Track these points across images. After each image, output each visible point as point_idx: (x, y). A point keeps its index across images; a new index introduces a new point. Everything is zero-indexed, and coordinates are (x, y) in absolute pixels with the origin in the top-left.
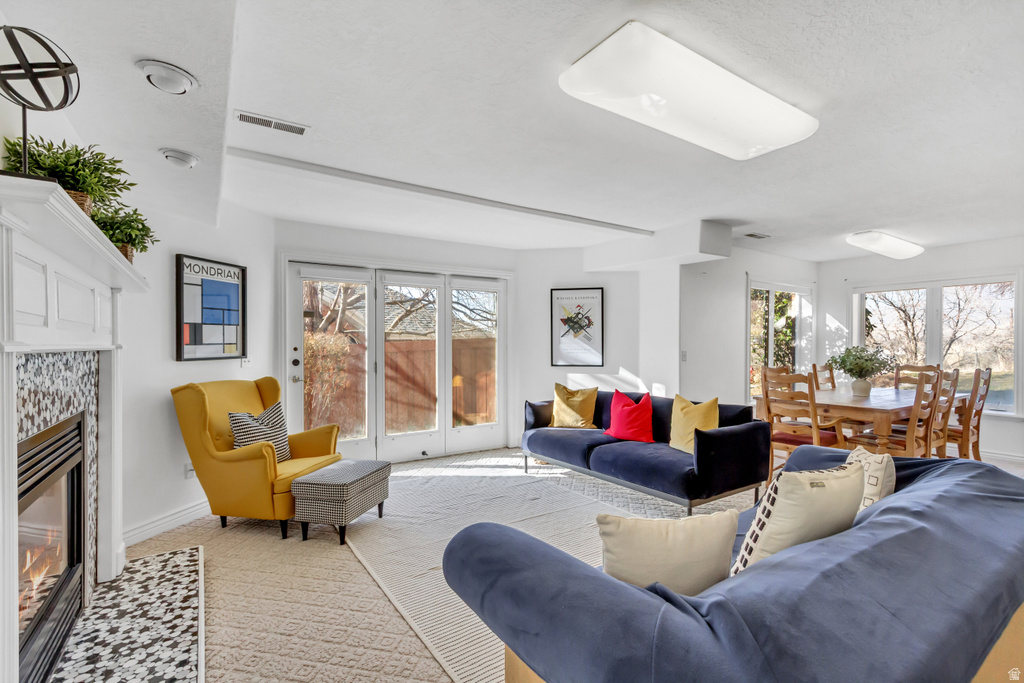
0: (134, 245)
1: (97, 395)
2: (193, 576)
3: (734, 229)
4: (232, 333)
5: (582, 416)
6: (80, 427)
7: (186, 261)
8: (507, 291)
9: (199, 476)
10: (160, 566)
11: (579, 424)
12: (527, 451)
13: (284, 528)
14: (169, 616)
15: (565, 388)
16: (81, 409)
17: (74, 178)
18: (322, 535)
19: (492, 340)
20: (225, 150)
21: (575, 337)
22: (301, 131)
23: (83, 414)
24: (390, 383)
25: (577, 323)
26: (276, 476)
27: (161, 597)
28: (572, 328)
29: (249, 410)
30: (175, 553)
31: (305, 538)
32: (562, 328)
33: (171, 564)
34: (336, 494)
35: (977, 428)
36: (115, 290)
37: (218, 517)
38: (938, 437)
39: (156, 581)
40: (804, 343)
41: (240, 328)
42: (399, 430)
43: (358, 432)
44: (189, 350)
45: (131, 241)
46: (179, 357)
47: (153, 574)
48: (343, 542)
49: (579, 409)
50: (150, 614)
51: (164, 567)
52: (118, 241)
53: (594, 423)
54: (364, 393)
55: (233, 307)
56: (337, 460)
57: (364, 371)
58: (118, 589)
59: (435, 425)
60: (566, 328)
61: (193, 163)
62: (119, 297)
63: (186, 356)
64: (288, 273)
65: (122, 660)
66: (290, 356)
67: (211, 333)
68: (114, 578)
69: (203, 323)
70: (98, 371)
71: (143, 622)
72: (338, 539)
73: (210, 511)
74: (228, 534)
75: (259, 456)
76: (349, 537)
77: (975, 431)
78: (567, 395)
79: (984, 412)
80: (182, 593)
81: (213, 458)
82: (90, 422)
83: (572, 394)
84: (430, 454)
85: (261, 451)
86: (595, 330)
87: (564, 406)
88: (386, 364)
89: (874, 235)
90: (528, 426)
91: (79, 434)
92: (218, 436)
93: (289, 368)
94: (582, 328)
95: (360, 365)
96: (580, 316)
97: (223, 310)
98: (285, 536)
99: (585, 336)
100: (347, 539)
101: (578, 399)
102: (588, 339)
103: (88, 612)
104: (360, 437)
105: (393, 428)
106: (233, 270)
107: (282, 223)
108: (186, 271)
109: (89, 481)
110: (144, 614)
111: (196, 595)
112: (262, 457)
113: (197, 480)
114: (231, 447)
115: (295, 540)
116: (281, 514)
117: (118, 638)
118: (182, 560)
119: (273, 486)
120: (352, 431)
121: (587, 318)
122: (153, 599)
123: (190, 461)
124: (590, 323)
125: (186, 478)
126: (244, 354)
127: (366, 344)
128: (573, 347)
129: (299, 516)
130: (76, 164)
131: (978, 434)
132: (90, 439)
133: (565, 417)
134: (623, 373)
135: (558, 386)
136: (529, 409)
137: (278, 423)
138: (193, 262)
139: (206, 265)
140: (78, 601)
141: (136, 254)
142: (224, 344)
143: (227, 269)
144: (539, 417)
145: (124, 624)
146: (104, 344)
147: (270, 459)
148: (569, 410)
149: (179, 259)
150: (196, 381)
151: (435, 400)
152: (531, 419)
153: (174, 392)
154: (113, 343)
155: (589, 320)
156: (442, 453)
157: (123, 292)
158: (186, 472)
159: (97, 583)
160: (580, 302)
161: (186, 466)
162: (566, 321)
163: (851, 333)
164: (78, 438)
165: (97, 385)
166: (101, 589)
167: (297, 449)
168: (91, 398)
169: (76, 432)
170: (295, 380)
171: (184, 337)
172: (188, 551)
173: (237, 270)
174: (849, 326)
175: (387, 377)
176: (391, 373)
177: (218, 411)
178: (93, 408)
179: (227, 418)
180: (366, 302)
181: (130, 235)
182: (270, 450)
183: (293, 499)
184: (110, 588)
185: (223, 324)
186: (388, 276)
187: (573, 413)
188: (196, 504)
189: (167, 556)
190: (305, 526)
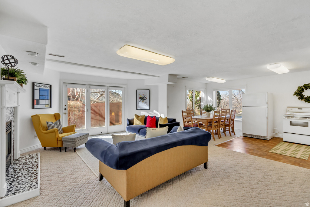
0: (23, 83)
1: (14, 117)
2: (37, 158)
3: (178, 76)
4: (47, 102)
5: (141, 122)
6: (11, 123)
7: (35, 84)
8: (125, 90)
9: (38, 138)
10: (29, 156)
11: (140, 124)
12: (127, 131)
13: (60, 149)
14: (32, 164)
15: (137, 115)
16: (11, 119)
17: (14, 75)
18: (70, 150)
19: (121, 103)
20: (45, 59)
21: (143, 102)
22: (64, 57)
23: (11, 120)
24: (92, 114)
25: (143, 99)
26: (58, 136)
27: (29, 161)
28: (142, 100)
29: (52, 121)
30: (32, 154)
31: (66, 151)
32: (139, 100)
33: (32, 156)
34: (73, 140)
35: (233, 123)
36: (18, 93)
37: (43, 148)
38: (222, 126)
39: (28, 159)
40: (203, 103)
41: (50, 100)
42: (95, 127)
43: (83, 127)
44: (36, 106)
45: (23, 82)
46: (33, 108)
47: (27, 158)
48: (75, 152)
49: (140, 120)
50: (27, 164)
51: (30, 157)
52: (20, 83)
53: (144, 124)
54: (85, 117)
55: (48, 95)
56: (75, 133)
57: (85, 111)
58: (19, 160)
59: (105, 125)
60: (140, 100)
61: (38, 65)
62: (19, 94)
63: (35, 108)
64: (63, 86)
65: (21, 171)
66: (64, 107)
67: (42, 102)
68: (18, 159)
69: (39, 99)
70: (14, 111)
71: (26, 165)
72: (74, 151)
73: (41, 147)
74: (46, 151)
75: (54, 132)
76: (77, 151)
77: (233, 124)
78: (137, 117)
79: (235, 119)
80: (34, 160)
81: (42, 133)
82: (13, 123)
83: (139, 117)
84: (103, 133)
85: (54, 130)
86: (148, 100)
87: (137, 120)
88: (91, 109)
89: (211, 78)
90: (128, 125)
91: (11, 125)
92: (43, 127)
93: (64, 111)
94: (144, 100)
95: (84, 110)
96: (144, 97)
97: (45, 96)
98: (61, 151)
99: (145, 102)
100: (76, 151)
101: (140, 118)
102: (146, 103)
103: (12, 164)
104: (83, 129)
105: (93, 126)
106: (48, 86)
107: (61, 73)
108: (35, 86)
109: (12, 135)
110: (26, 164)
111: (38, 161)
112: (55, 132)
113: (38, 139)
114: (47, 130)
115: (63, 152)
116: (59, 146)
117: (20, 168)
118: (34, 155)
119: (57, 139)
120: (81, 127)
121: (145, 97)
122: (27, 162)
123: (36, 134)
124: (146, 99)
125: (35, 138)
126: (51, 107)
127: (85, 104)
128: (142, 105)
129: (64, 146)
130: (15, 72)
131: (233, 125)
132: (12, 126)
133: (137, 123)
134: (155, 111)
135: (135, 115)
136: (128, 121)
137: (59, 124)
138: (37, 84)
139: (40, 85)
140: (10, 162)
141: (24, 85)
142: (45, 105)
143: (46, 85)
144: (131, 122)
145: (21, 166)
146: (16, 105)
147: (57, 132)
148: (138, 121)
149: (33, 84)
150: (38, 114)
151: (105, 119)
152: (128, 123)
153: (32, 117)
154: (18, 105)
155: (146, 98)
156: (107, 132)
157: (20, 93)
158: (35, 137)
159: (13, 160)
160: (143, 93)
161: (35, 135)
162: (140, 98)
163: (213, 101)
164: (10, 126)
165: (14, 114)
166: (14, 161)
167: (64, 131)
168: (13, 117)
169: (10, 125)
170: (65, 114)
171: (34, 103)
172: (36, 153)
173: (49, 86)
174: (213, 99)
175: (91, 113)
176: (92, 112)
177: (43, 121)
178: (13, 120)
179: (46, 123)
180: (85, 93)
181: (23, 81)
182: (57, 130)
183: (63, 142)
184: (17, 161)
185: (45, 100)
186: (91, 87)
187: (139, 121)
188: (38, 144)
189: (30, 155)
190: (66, 148)
